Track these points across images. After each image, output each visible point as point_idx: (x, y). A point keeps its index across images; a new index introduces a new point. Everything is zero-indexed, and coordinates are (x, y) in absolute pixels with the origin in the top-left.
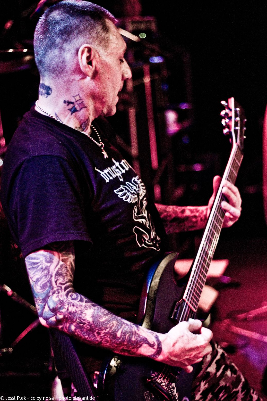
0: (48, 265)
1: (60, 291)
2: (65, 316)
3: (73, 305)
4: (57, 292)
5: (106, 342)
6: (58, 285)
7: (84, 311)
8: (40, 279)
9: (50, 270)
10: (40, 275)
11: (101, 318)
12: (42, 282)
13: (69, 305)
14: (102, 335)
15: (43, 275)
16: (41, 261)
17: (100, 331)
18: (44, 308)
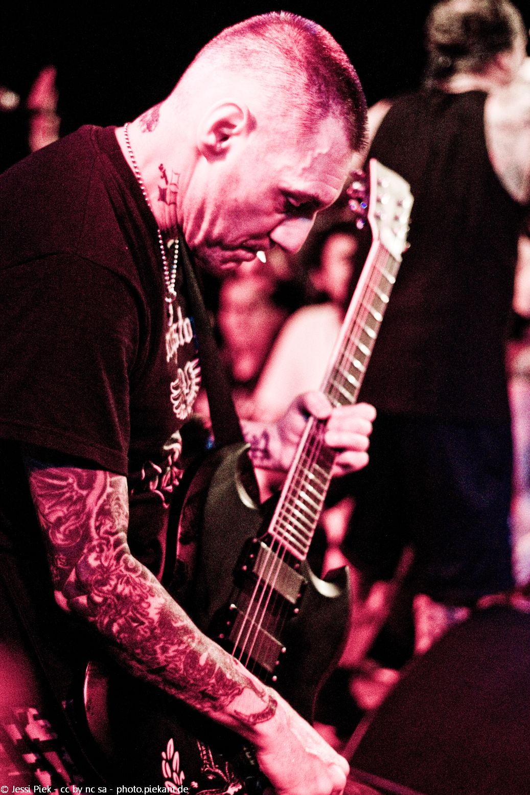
0: (84, 493)
2: (106, 599)
3: (128, 582)
4: (97, 549)
6: (102, 534)
7: (147, 598)
8: (64, 520)
9: (87, 503)
10: (66, 512)
12: (68, 527)
13: (120, 580)
14: (171, 653)
15: (72, 513)
16: (68, 484)
17: (169, 646)
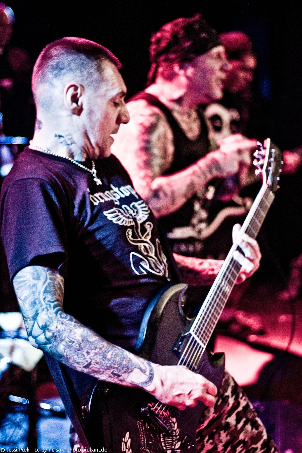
0: (36, 282)
1: (49, 308)
2: (53, 334)
3: (62, 324)
4: (46, 310)
5: (95, 364)
6: (47, 302)
7: (73, 330)
8: (28, 297)
9: (38, 287)
10: (28, 293)
11: (91, 338)
12: (30, 300)
13: (58, 323)
14: (92, 355)
15: (31, 293)
16: (28, 279)
17: (90, 351)
18: (33, 326)
